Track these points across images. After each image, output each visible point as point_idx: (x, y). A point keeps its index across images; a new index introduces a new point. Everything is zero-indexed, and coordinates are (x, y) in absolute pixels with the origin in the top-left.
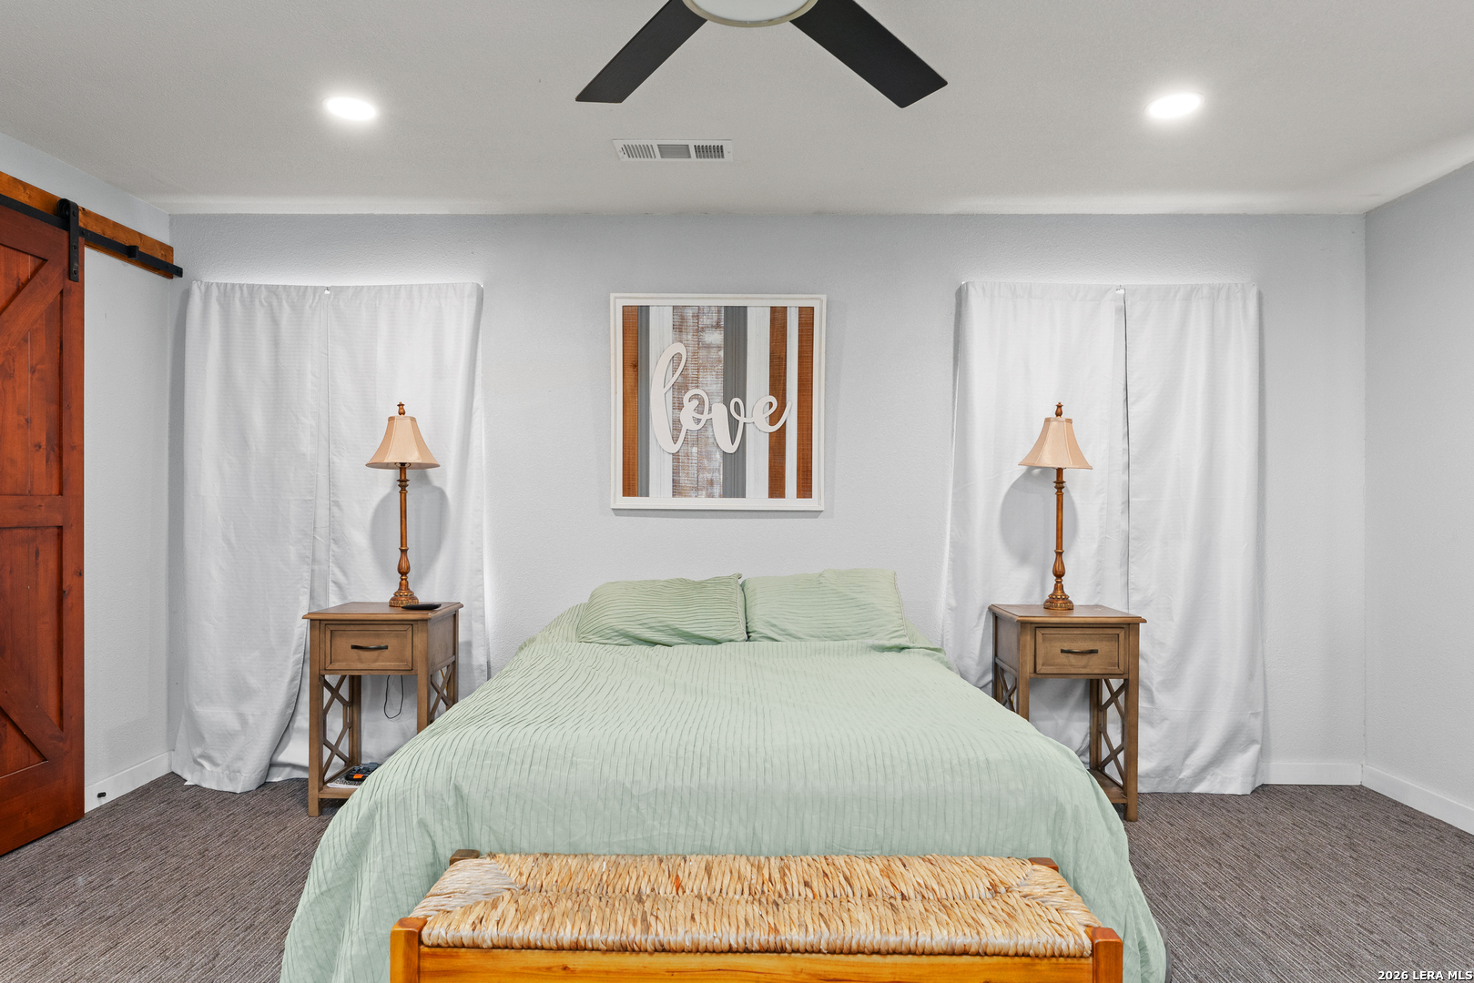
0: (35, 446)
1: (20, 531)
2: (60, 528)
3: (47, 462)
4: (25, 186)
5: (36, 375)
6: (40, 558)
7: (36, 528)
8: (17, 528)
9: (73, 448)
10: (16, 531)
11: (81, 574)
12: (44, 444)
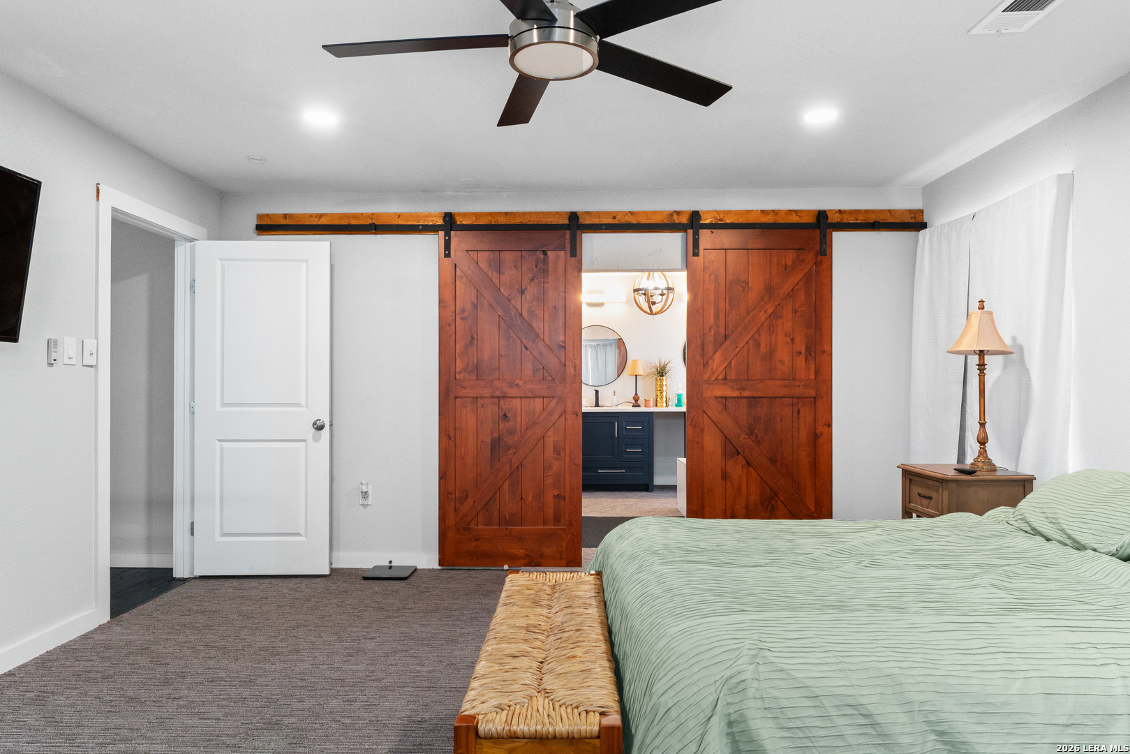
0: (797, 353)
1: (787, 399)
2: (815, 398)
3: (806, 362)
4: (796, 212)
5: (798, 314)
6: (801, 414)
7: (798, 398)
8: (784, 397)
9: (823, 352)
10: (784, 399)
11: (829, 425)
12: (803, 351)
